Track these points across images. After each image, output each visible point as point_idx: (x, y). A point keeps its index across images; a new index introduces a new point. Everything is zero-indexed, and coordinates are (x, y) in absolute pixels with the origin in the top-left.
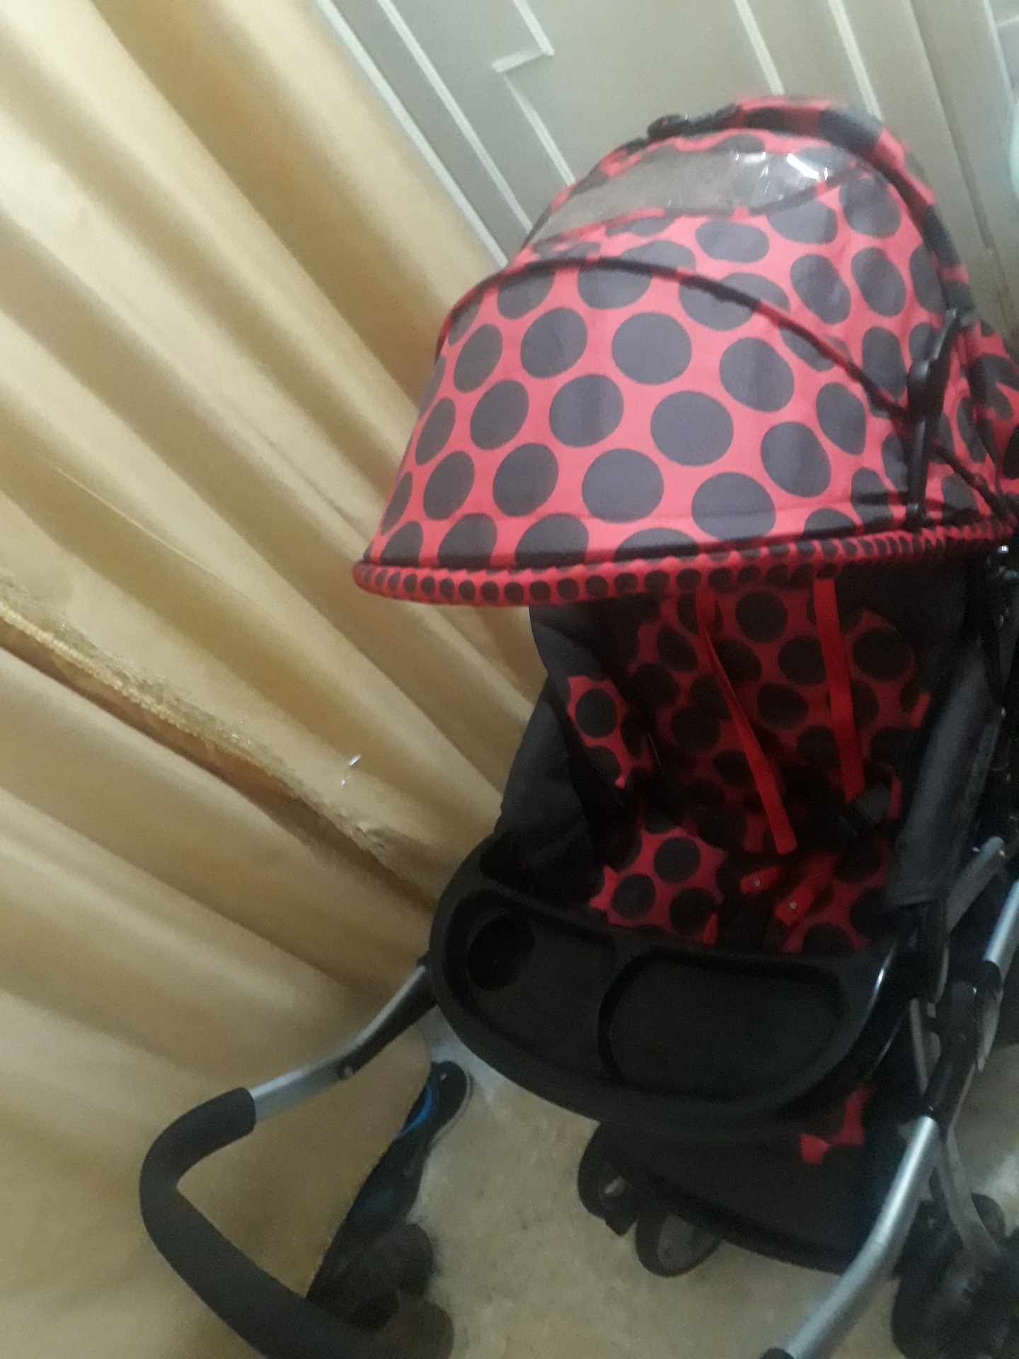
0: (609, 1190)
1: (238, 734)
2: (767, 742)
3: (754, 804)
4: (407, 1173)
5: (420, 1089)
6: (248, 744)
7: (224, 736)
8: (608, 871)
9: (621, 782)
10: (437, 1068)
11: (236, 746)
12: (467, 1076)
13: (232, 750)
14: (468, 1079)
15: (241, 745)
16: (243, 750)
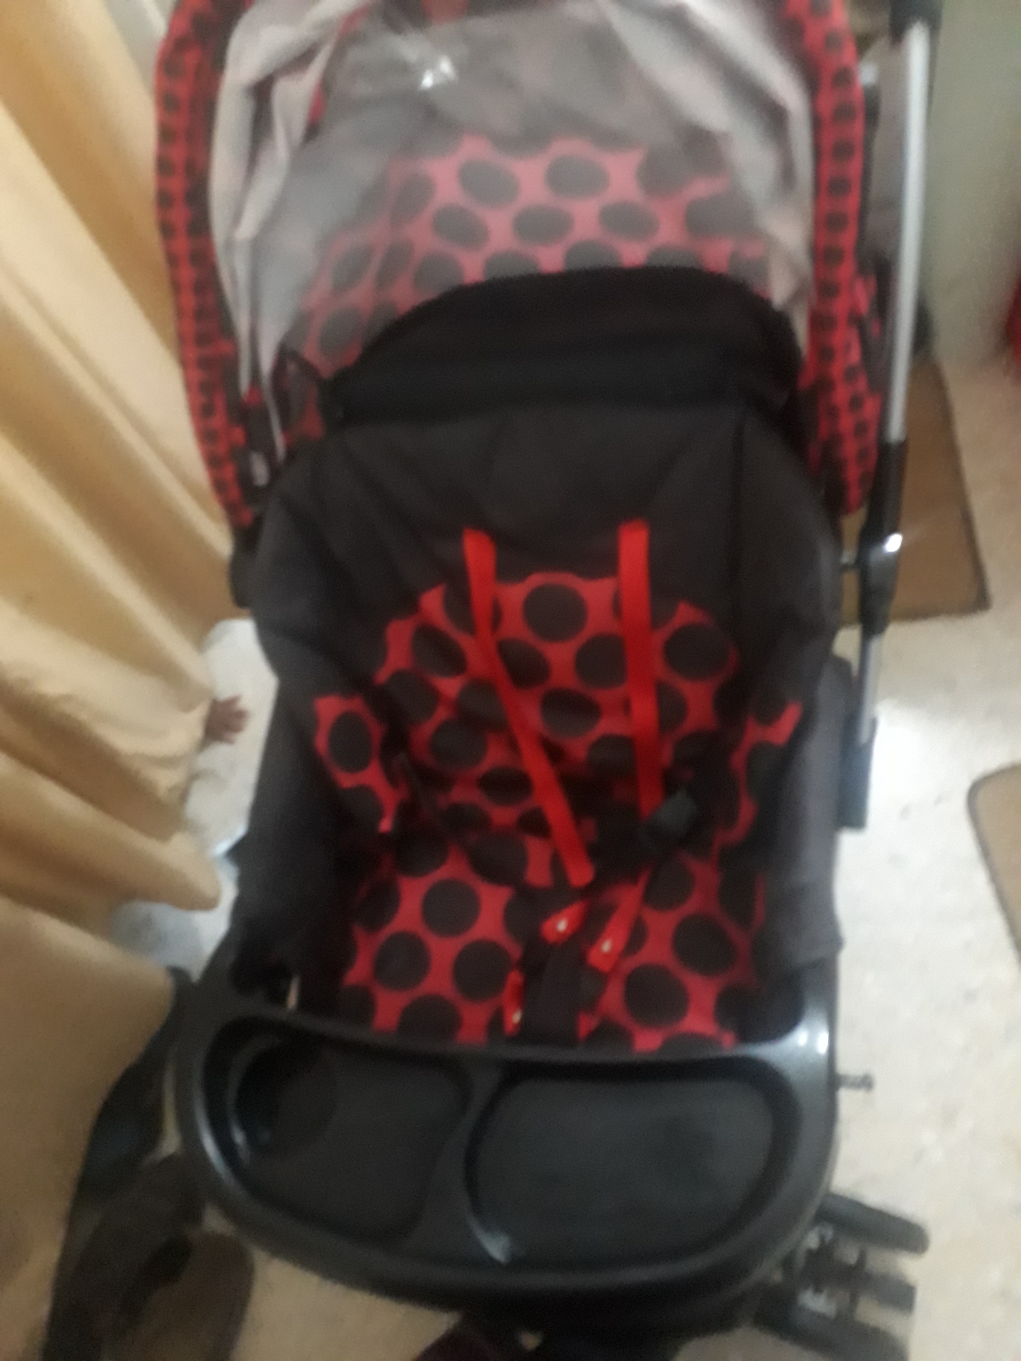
2: (554, 753)
3: (536, 825)
8: (359, 932)
9: (386, 825)
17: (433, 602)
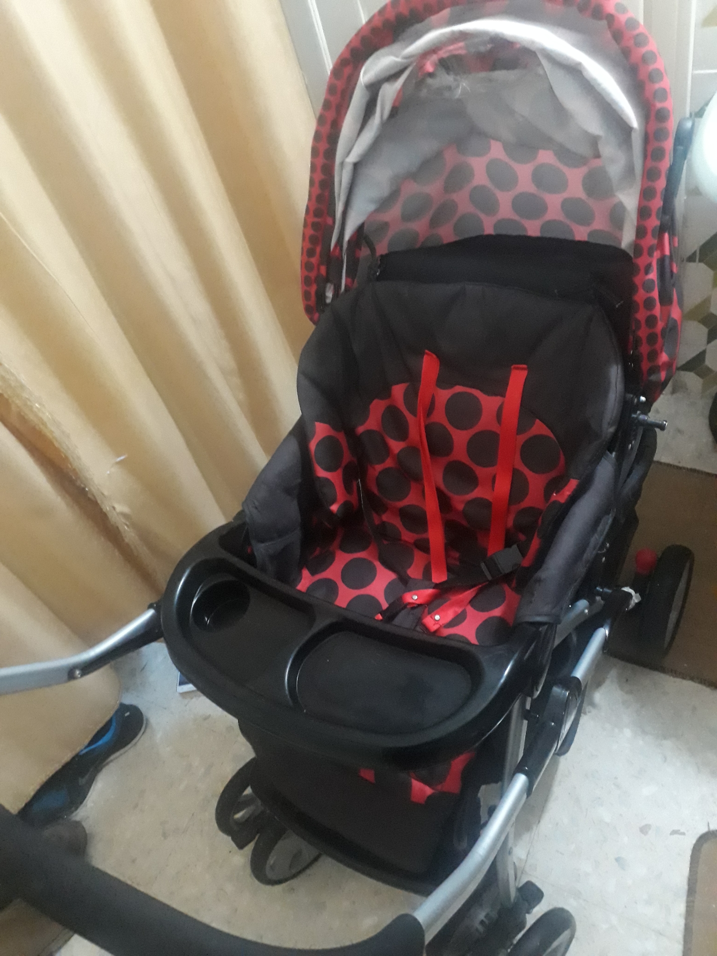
0: (238, 816)
1: (40, 404)
2: (444, 502)
3: (423, 546)
4: (82, 781)
5: (107, 718)
6: (46, 416)
7: (29, 403)
8: (306, 573)
9: (334, 508)
10: (123, 708)
11: (36, 415)
12: (144, 719)
13: (31, 417)
14: (145, 722)
15: (40, 415)
16: (41, 419)
17: (399, 391)
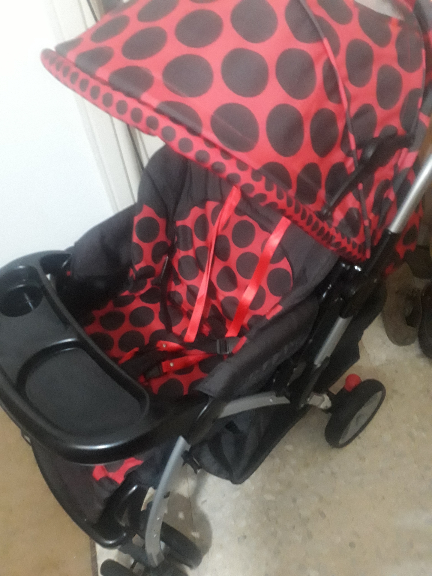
9: (137, 267)
17: (211, 205)
